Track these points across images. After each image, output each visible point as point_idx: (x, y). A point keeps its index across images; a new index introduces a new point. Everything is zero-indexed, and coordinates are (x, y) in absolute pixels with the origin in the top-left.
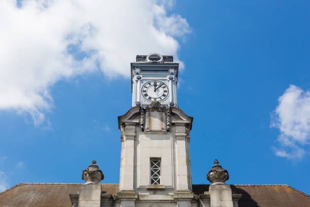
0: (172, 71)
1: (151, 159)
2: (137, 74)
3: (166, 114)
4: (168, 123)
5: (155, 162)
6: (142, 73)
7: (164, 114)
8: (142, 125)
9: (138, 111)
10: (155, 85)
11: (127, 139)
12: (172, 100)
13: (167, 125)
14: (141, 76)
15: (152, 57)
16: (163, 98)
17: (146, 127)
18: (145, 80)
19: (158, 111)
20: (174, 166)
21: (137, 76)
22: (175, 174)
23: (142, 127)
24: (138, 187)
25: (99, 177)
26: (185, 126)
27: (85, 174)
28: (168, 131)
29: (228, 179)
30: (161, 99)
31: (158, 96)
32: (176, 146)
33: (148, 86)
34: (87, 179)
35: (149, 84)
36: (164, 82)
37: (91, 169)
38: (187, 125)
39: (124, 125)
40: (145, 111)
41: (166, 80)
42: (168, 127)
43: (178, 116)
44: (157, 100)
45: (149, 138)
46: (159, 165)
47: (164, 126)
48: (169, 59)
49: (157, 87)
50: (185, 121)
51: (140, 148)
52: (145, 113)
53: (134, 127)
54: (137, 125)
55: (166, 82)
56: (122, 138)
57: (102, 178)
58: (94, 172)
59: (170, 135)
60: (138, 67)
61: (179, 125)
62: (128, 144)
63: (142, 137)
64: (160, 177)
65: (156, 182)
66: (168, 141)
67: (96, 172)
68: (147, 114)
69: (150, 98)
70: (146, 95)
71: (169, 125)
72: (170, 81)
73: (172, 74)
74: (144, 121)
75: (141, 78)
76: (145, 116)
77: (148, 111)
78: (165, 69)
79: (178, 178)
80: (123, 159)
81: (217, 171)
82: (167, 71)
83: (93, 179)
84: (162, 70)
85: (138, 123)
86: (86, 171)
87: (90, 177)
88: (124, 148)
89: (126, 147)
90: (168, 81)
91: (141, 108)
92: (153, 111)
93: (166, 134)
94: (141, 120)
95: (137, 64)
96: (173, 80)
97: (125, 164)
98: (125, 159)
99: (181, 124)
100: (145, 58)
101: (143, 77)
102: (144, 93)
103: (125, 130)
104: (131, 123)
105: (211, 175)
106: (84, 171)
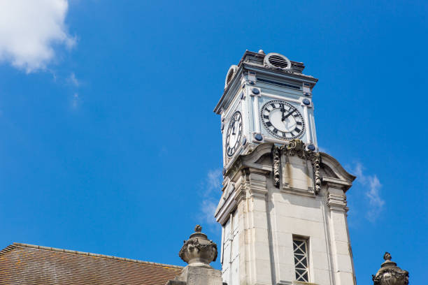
0: (306, 90)
1: (295, 237)
2: (252, 84)
3: (313, 164)
4: (318, 181)
5: (299, 243)
6: (260, 84)
7: (309, 163)
8: (278, 176)
9: (269, 151)
10: (283, 110)
11: (254, 196)
12: (311, 141)
13: (315, 184)
14: (259, 89)
15: (274, 60)
16: (296, 134)
17: (284, 181)
18: (266, 97)
19: (299, 157)
20: (331, 254)
21: (252, 87)
22: (332, 268)
23: (277, 179)
24: (278, 281)
25: (213, 257)
26: (342, 189)
27: (191, 249)
30: (293, 135)
31: (288, 129)
32: (331, 221)
33: (270, 108)
34: (193, 257)
35: (273, 105)
36: (295, 106)
37: (202, 241)
38: (345, 188)
39: (246, 171)
40: (280, 152)
41: (299, 104)
42: (318, 187)
43: (331, 170)
44: (289, 136)
45: (287, 201)
46: (303, 247)
47: (312, 185)
48: (298, 68)
49: (286, 114)
50: (343, 180)
51: (275, 216)
52: (280, 157)
53: (264, 178)
54: (268, 174)
55: (299, 108)
56: (243, 193)
57: (214, 260)
58: (208, 246)
59: (321, 202)
60: (253, 73)
61: (334, 186)
62: (252, 207)
63: (276, 196)
64: (307, 270)
65: (301, 276)
66: (318, 210)
67: (210, 248)
68: (283, 158)
69: (276, 131)
70: (269, 124)
71: (318, 184)
72: (305, 108)
73: (307, 95)
74: (280, 170)
75: (258, 93)
76: (280, 163)
77: (285, 154)
78: (295, 85)
79: (337, 276)
80: (249, 231)
81: (396, 273)
82: (299, 88)
83: (203, 258)
84: (290, 86)
85: (270, 172)
86: (192, 243)
87: (199, 255)
88: (249, 211)
89: (253, 211)
90: (302, 106)
91: (274, 146)
92: (293, 155)
93: (314, 198)
94: (276, 167)
95: (253, 66)
96: (310, 106)
97: (254, 240)
98: (254, 231)
99: (337, 185)
100: (261, 58)
101: (262, 91)
102: (266, 121)
103: (248, 180)
104: (260, 171)
105: (386, 277)
106: (188, 243)
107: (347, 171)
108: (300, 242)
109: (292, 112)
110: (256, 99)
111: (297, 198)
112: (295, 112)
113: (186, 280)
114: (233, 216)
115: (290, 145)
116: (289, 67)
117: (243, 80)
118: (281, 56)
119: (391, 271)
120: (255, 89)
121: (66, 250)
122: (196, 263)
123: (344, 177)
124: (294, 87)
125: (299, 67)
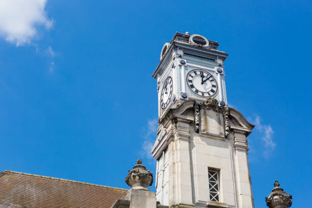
0: (220, 61)
1: (210, 169)
2: (180, 57)
3: (223, 116)
4: (227, 128)
5: (212, 173)
6: (185, 57)
7: (221, 115)
8: (198, 124)
9: (192, 106)
10: (203, 76)
11: (180, 139)
12: (223, 99)
13: (225, 131)
14: (185, 61)
15: (197, 39)
16: (211, 93)
17: (202, 128)
18: (190, 66)
19: (214, 110)
20: (235, 182)
21: (180, 59)
22: (237, 192)
23: (197, 127)
24: (197, 201)
25: (149, 182)
26: (244, 134)
27: (134, 177)
28: (226, 137)
29: (290, 206)
30: (209, 94)
31: (206, 90)
32: (236, 158)
33: (193, 75)
34: (135, 182)
35: (195, 72)
36: (212, 73)
37: (142, 171)
38: (247, 134)
39: (175, 120)
40: (200, 107)
41: (214, 72)
42: (227, 133)
43: (237, 121)
44: (206, 95)
45: (204, 143)
46: (216, 177)
47: (222, 131)
49: (204, 79)
50: (245, 128)
51: (195, 153)
52: (200, 111)
53: (188, 126)
54: (191, 123)
55: (214, 75)
56: (172, 136)
57: (151, 185)
58: (146, 174)
59: (229, 143)
60: (181, 48)
61: (239, 132)
62: (179, 146)
63: (197, 139)
64: (218, 193)
65: (214, 198)
66: (227, 149)
67: (148, 176)
68: (202, 111)
69: (197, 91)
70: (192, 86)
71: (227, 131)
72: (219, 75)
73: (220, 66)
74: (200, 120)
75: (184, 64)
76: (200, 114)
77: (204, 109)
78: (211, 58)
79: (240, 197)
80: (176, 164)
81: (283, 196)
82: (214, 60)
83: (143, 183)
84: (208, 59)
85: (192, 121)
86: (135, 172)
87: (140, 181)
88: (176, 150)
89: (180, 149)
90: (217, 73)
91: (195, 102)
92: (209, 109)
93: (224, 140)
94: (196, 118)
95: (180, 44)
96: (222, 73)
97: (180, 171)
98: (180, 164)
99: (241, 132)
100: (187, 38)
101: (187, 62)
102: (190, 84)
103: (176, 127)
104: (185, 121)
105: (276, 199)
106: (132, 172)
107: (248, 121)
108: (214, 173)
109: (209, 78)
110: (183, 67)
111: (211, 141)
112: (211, 78)
113: (129, 199)
114: (165, 153)
115: (207, 102)
116: (207, 45)
117: (174, 54)
118: (202, 37)
119: (279, 195)
120: (182, 61)
121: (43, 176)
122: (137, 187)
123: (246, 126)
124: (211, 59)
125: (215, 45)
